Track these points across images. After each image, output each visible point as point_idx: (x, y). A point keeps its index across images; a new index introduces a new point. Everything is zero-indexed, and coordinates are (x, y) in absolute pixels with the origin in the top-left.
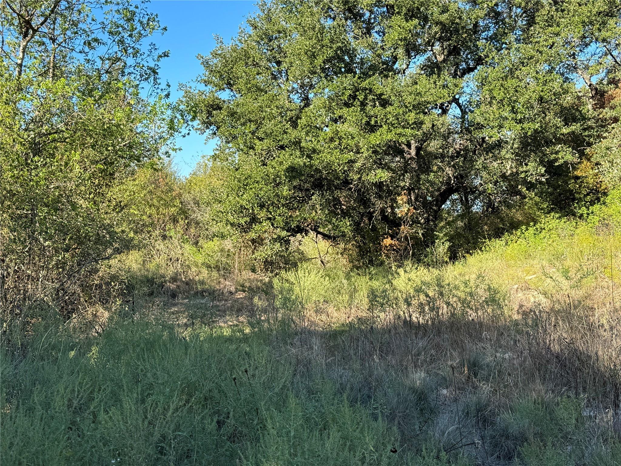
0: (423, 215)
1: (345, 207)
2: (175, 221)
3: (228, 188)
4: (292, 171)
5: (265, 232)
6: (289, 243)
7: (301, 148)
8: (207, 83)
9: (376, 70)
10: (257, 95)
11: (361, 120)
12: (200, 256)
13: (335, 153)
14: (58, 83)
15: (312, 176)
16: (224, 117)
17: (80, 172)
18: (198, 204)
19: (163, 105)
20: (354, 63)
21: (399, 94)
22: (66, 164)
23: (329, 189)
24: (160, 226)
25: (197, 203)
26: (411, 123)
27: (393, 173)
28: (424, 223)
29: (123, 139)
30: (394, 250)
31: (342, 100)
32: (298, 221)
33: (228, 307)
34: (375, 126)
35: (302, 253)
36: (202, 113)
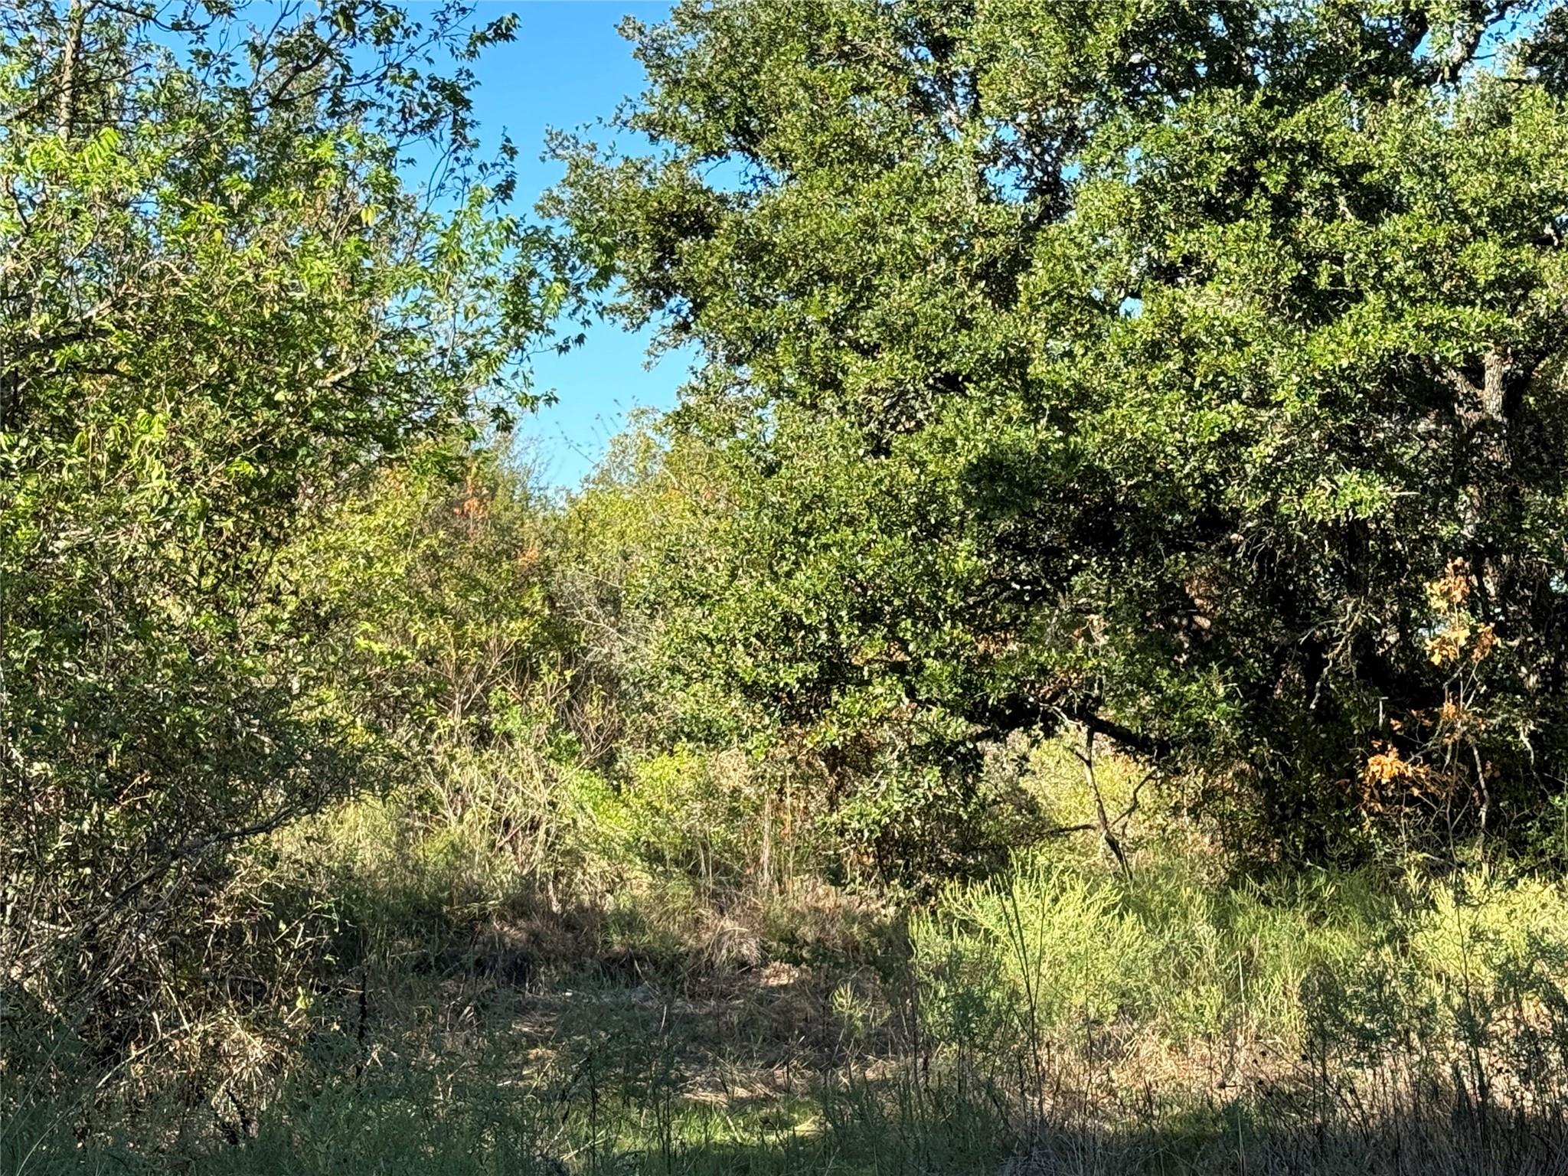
0: (1534, 657)
1: (1206, 623)
2: (523, 668)
3: (734, 545)
4: (992, 479)
5: (882, 719)
6: (979, 768)
7: (1027, 385)
8: (656, 128)
9: (1339, 72)
10: (854, 176)
11: (1276, 271)
12: (624, 811)
13: (1167, 408)
14: (91, 146)
15: (1073, 497)
16: (722, 263)
17: (165, 490)
18: (616, 603)
19: (488, 228)
20: (1246, 44)
21: (1434, 168)
22: (117, 458)
23: (1142, 548)
24: (468, 691)
25: (611, 601)
26: (1481, 282)
27: (1409, 487)
28: (1540, 692)
29: (331, 361)
30: (1412, 801)
31: (1195, 193)
32: (1015, 678)
33: (730, 1026)
34: (1334, 295)
35: (1032, 807)
36: (635, 247)
